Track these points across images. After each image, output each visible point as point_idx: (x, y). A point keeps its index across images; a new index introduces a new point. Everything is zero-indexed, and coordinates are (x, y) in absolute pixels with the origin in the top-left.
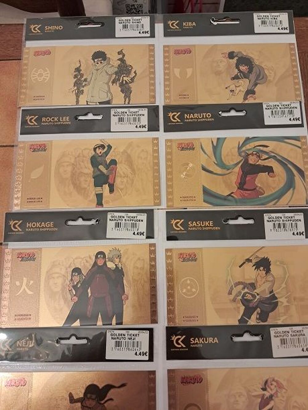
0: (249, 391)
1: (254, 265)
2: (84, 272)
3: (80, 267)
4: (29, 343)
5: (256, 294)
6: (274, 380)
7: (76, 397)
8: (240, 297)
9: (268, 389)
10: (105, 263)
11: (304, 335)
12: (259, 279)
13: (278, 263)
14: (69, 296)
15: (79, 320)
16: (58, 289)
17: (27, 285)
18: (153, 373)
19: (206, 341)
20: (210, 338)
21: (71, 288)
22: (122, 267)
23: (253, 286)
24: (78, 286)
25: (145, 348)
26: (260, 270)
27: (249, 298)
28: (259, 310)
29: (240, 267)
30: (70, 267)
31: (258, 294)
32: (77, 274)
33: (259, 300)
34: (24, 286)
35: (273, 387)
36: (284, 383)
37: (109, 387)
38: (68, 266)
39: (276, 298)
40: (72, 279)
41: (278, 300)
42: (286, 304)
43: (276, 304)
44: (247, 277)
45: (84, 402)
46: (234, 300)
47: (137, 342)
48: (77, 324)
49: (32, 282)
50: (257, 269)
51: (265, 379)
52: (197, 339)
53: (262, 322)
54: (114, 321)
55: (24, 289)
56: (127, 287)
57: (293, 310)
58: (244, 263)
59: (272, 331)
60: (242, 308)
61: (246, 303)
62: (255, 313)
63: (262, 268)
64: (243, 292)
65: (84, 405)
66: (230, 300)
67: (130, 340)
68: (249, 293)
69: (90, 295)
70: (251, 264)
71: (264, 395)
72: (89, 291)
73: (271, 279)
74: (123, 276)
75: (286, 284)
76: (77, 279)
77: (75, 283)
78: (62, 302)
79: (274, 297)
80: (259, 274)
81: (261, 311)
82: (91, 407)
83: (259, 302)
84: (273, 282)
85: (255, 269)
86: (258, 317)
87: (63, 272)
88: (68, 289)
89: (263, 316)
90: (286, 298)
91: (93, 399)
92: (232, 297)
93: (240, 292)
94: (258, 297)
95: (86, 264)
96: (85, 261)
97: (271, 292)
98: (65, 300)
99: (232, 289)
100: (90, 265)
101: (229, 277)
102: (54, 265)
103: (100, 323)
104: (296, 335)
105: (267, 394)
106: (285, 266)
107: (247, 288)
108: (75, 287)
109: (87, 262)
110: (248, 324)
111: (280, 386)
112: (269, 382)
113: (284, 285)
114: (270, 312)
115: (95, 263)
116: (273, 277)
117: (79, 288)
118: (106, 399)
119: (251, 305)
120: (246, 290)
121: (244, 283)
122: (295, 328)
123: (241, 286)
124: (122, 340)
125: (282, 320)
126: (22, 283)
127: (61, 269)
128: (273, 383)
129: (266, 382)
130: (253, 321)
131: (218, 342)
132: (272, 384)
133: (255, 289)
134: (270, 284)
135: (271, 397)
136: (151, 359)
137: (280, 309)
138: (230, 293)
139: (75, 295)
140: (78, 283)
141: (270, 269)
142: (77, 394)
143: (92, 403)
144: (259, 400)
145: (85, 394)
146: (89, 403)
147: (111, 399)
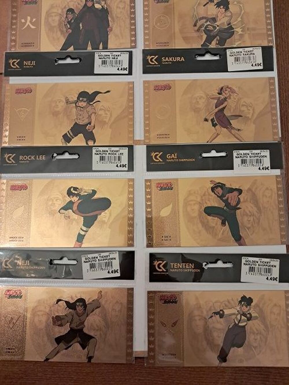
0: (207, 95)
1: (215, 5)
2: (77, 12)
3: (73, 8)
4: (33, 62)
5: (216, 26)
6: (228, 87)
7: (71, 100)
8: (203, 28)
9: (224, 94)
10: (93, 5)
11: (254, 54)
12: (219, 15)
13: (235, 3)
14: (65, 29)
15: (73, 46)
16: (56, 24)
17: (31, 22)
18: (133, 83)
19: (175, 60)
20: (178, 58)
21: (66, 23)
22: (108, 7)
23: (214, 20)
24: (72, 22)
25: (126, 65)
26: (221, 8)
27: (210, 29)
28: (218, 38)
29: (204, 6)
30: (65, 7)
31: (218, 26)
32: (70, 13)
33: (218, 30)
34: (28, 23)
35: (227, 92)
36: (236, 89)
37: (97, 93)
38: (63, 7)
39: (233, 29)
40: (67, 17)
41: (235, 30)
42: (240, 32)
43: (233, 33)
44: (209, 13)
45: (77, 103)
46: (198, 30)
47: (119, 61)
48: (71, 49)
49: (34, 20)
50: (217, 8)
51: (220, 87)
52: (167, 58)
53: (221, 46)
54: (101, 46)
55: (29, 25)
56: (111, 22)
57: (246, 37)
58: (208, 3)
59: (228, 52)
60: (205, 36)
61: (208, 33)
62: (215, 39)
63: (222, 7)
64: (206, 24)
65: (77, 105)
66: (195, 31)
67: (113, 60)
68: (211, 25)
69: (81, 28)
70: (213, 4)
71: (219, 98)
72: (81, 25)
73: (230, 14)
74: (108, 14)
75: (241, 18)
76: (70, 16)
77: (70, 20)
78: (59, 33)
79: (231, 28)
80: (219, 11)
81: (220, 38)
82: (82, 106)
83: (219, 31)
84: (231, 16)
85: (216, 7)
86: (217, 42)
87: (60, 11)
88: (64, 24)
89: (222, 42)
90: (241, 28)
91: (85, 101)
92: (196, 28)
93: (203, 25)
94: (218, 28)
95: (78, 5)
96: (77, 4)
97: (228, 25)
98: (62, 32)
99: (197, 21)
100: (82, 6)
101: (195, 13)
102: (52, 7)
103: (89, 49)
104: (247, 54)
105: (222, 97)
106: (241, 5)
107: (210, 21)
108: (69, 22)
109: (79, 4)
110: (209, 47)
112: (224, 88)
113: (239, 19)
114: (227, 39)
115: (85, 5)
116: (231, 13)
117: (72, 23)
118: (94, 101)
119: (212, 34)
120: (208, 23)
121: (207, 18)
122: (246, 49)
123: (204, 20)
124: (107, 59)
125: (236, 45)
126: (26, 21)
127: (58, 10)
128: (227, 89)
129: (222, 88)
130: (213, 45)
131: (184, 60)
133: (216, 22)
134: (229, 18)
135: (225, 99)
136: (130, 73)
137: (236, 36)
138: (195, 25)
139: (69, 28)
140: (71, 20)
141: (229, 7)
142: (72, 98)
143: (84, 104)
144: (216, 101)
145: (78, 98)
146: (81, 104)
147: (99, 101)
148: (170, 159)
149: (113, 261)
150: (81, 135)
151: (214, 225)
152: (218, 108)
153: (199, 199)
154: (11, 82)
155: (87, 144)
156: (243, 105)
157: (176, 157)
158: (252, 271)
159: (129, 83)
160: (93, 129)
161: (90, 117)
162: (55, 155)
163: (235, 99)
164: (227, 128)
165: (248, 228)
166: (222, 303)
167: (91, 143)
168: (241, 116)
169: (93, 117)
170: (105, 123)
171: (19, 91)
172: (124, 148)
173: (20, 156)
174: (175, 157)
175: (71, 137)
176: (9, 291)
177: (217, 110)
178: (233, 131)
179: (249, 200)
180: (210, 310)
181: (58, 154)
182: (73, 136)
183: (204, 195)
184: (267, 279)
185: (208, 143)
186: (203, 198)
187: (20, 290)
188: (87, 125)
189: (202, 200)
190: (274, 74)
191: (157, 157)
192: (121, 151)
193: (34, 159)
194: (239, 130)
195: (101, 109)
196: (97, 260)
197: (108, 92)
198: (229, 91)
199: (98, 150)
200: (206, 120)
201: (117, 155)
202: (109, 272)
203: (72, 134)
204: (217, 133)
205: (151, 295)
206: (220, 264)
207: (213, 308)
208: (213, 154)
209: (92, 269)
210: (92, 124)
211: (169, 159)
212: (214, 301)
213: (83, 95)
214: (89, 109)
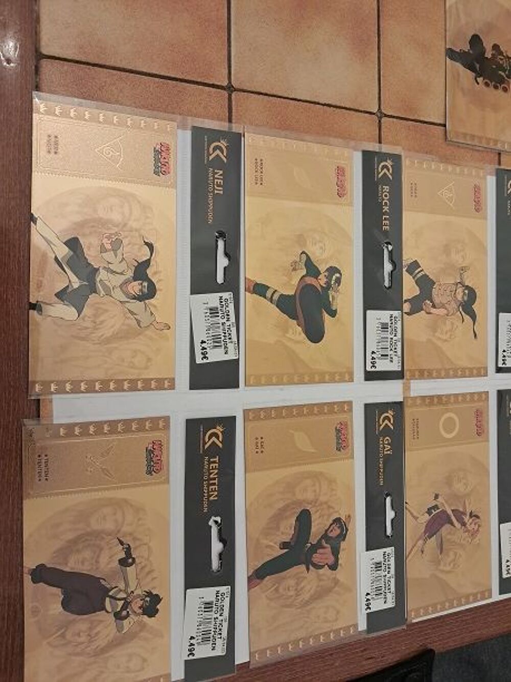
6: (479, 526)
7: (465, 275)
9: (471, 520)
18: (486, 375)
35: (473, 525)
45: (461, 286)
51: (480, 515)
65: (458, 286)
71: (465, 514)
82: (456, 294)
91: (463, 298)
105: (466, 519)
111: (474, 534)
112: (477, 520)
118: (463, 313)
128: (477, 526)
129: (477, 517)
132: (475, 524)
135: (464, 524)
136: (499, 370)
142: (468, 277)
143: (459, 297)
144: (461, 509)
145: (467, 287)
146: (460, 290)
147: (463, 321)
148: (384, 444)
149: (222, 350)
150: (417, 292)
151: (282, 529)
152: (452, 515)
153: (323, 499)
154: (489, 177)
155: (406, 301)
156: (456, 554)
157: (385, 453)
158: (205, 608)
159: (486, 369)
160: (426, 311)
161: (443, 306)
162: (390, 247)
163: (464, 540)
164: (425, 532)
165: (277, 590)
166: (148, 559)
167: (406, 307)
168: (441, 553)
169: (442, 312)
170: (435, 331)
171: (477, 190)
172: (400, 364)
173: (388, 187)
174: (387, 451)
175: (414, 274)
176: (168, 150)
177: (450, 512)
178: (421, 542)
179: (321, 583)
180: (135, 539)
181: (390, 253)
182: (416, 278)
183: (329, 507)
184: (192, 638)
185: (405, 503)
186: (325, 506)
187: (169, 173)
188: (432, 302)
189: (321, 504)
190: (496, 597)
191: (386, 421)
192: (395, 359)
193: (384, 211)
194: (422, 552)
195: (452, 324)
196: (225, 320)
197: (475, 336)
198: (474, 529)
199: (397, 320)
200: (436, 497)
201: (390, 353)
202: (203, 342)
203: (419, 276)
204: (419, 516)
205: (161, 423)
206: (217, 547)
207: (138, 543)
208: (390, 514)
209: (209, 311)
210: (433, 310)
211: (383, 441)
212: (151, 544)
213: (472, 295)
214: (454, 305)
